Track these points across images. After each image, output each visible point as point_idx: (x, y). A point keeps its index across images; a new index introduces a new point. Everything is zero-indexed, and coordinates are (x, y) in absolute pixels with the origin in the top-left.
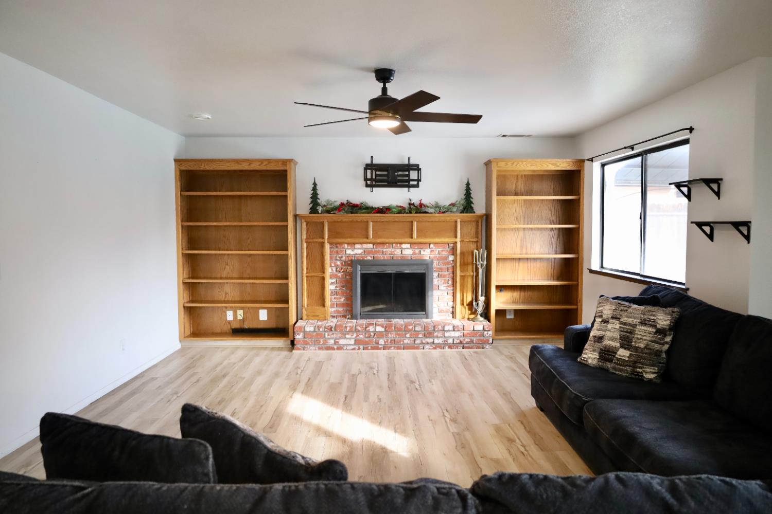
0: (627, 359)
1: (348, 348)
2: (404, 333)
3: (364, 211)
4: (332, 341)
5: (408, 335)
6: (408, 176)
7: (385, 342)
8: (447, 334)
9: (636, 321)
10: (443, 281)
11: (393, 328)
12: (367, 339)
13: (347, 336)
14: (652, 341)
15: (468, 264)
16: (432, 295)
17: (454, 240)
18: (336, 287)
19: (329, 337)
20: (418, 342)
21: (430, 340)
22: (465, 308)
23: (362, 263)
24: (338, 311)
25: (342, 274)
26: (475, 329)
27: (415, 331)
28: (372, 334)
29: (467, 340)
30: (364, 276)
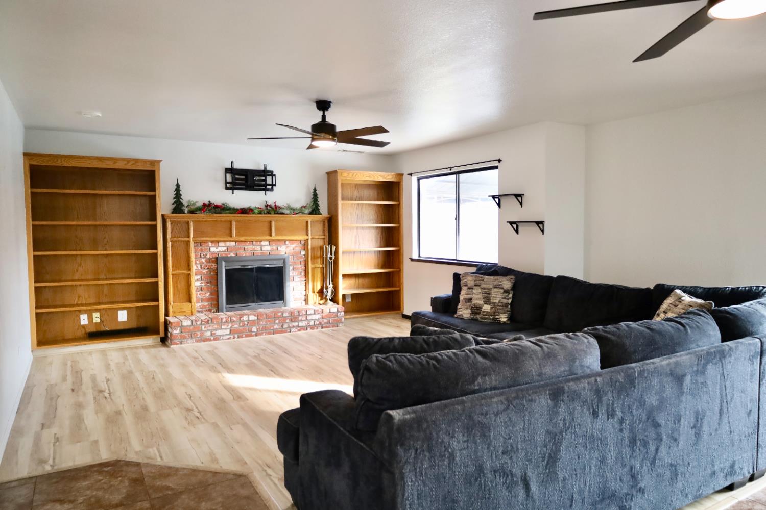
0: (489, 311)
1: (224, 338)
2: (273, 319)
3: (227, 211)
4: (209, 333)
5: (277, 321)
6: (265, 180)
7: (257, 329)
8: (309, 318)
9: (491, 286)
10: (297, 273)
11: (265, 316)
12: (241, 328)
13: (223, 327)
14: (503, 298)
15: (317, 258)
16: (289, 285)
17: (306, 237)
18: (202, 283)
19: (206, 329)
20: (286, 326)
21: (295, 324)
22: (316, 295)
23: (227, 260)
24: (204, 306)
25: (207, 270)
26: (331, 311)
27: (283, 317)
28: (246, 323)
29: (325, 321)
30: (228, 272)
